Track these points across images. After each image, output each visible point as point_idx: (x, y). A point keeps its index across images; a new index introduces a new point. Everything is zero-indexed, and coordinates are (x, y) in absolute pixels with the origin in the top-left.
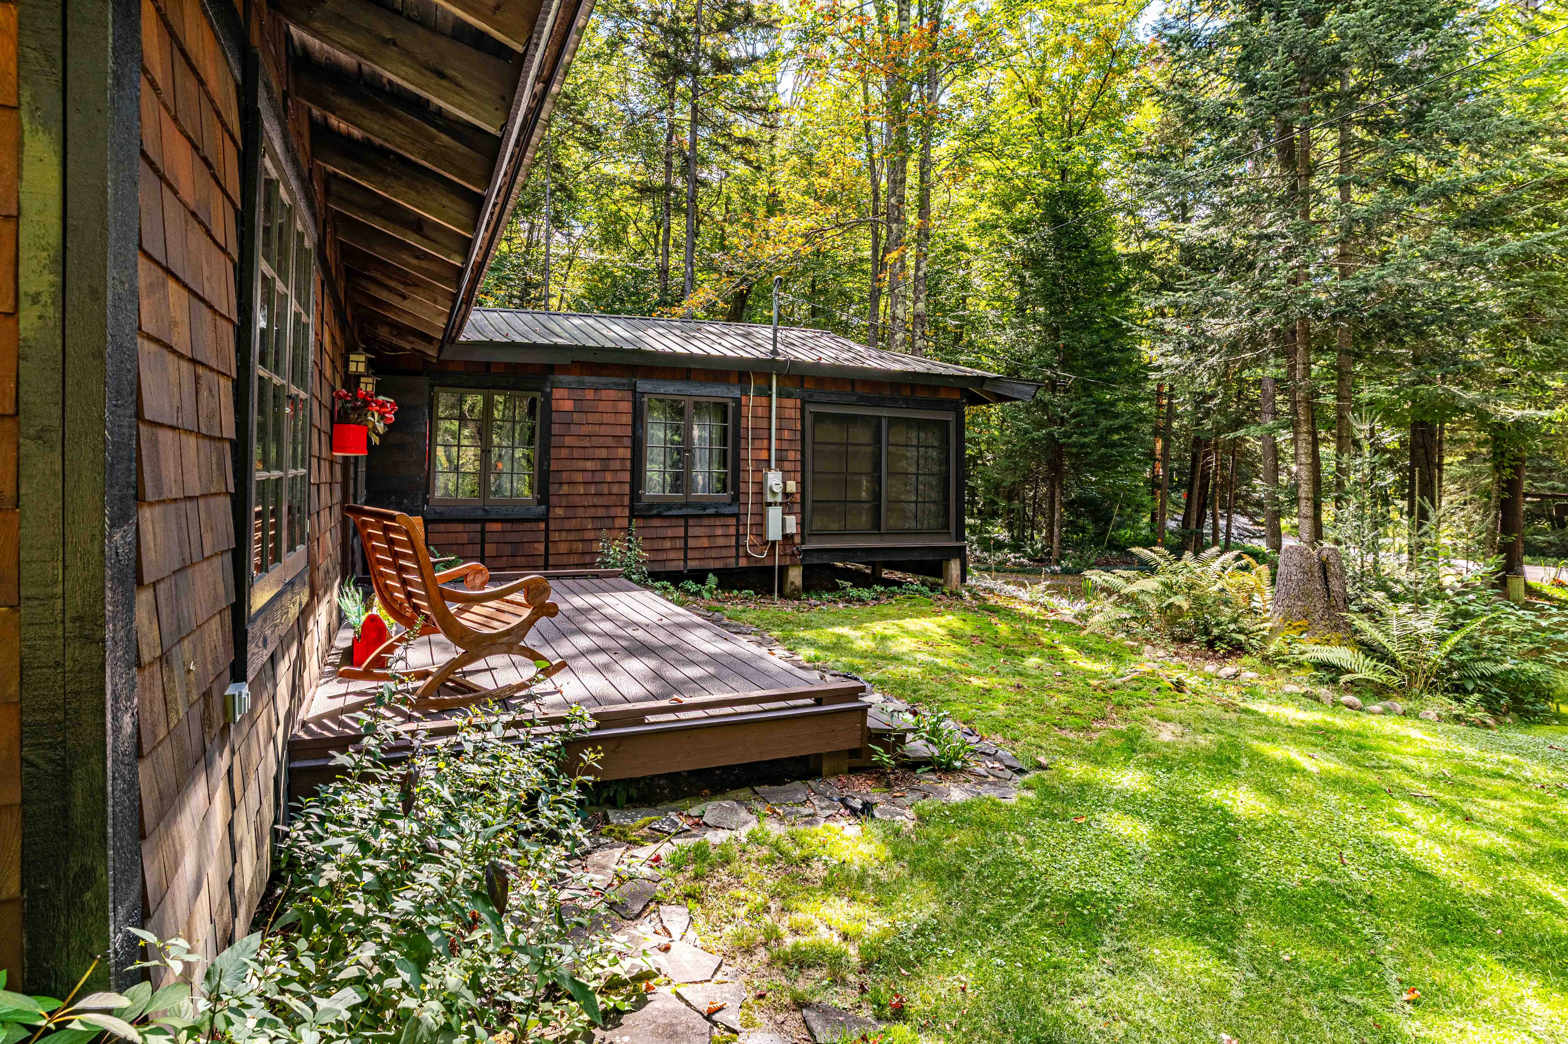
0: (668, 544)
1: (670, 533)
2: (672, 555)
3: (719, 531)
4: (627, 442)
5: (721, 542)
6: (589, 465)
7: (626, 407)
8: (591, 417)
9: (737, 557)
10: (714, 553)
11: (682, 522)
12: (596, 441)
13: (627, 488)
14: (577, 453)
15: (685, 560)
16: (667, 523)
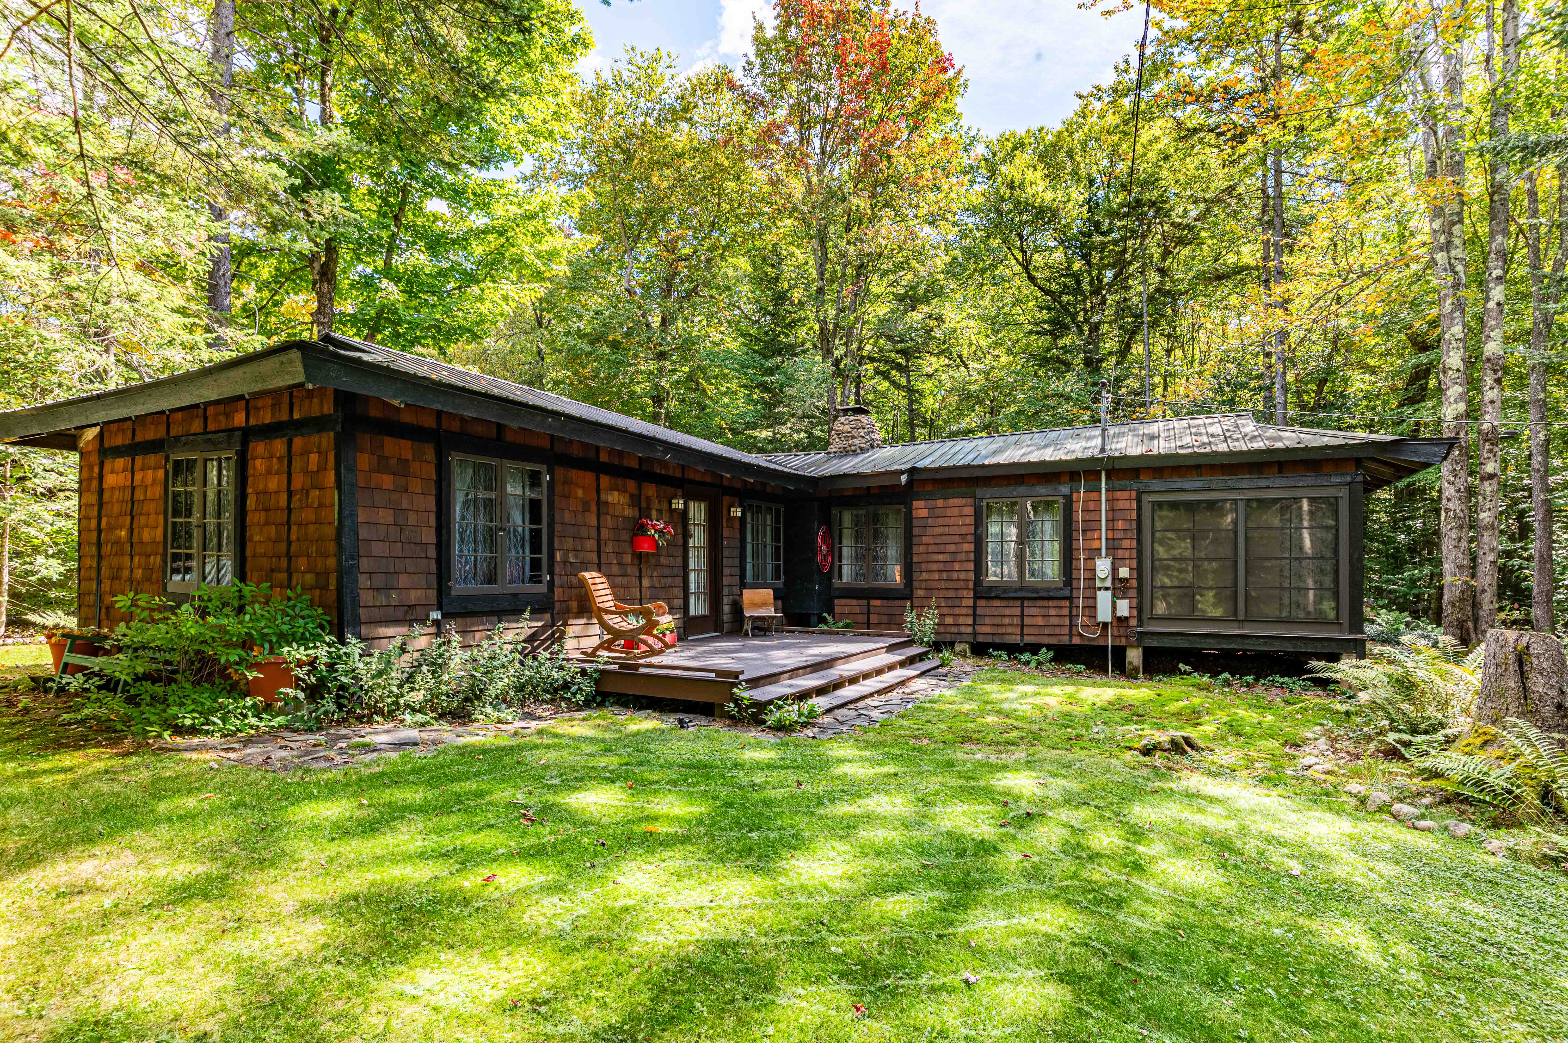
0: (1006, 621)
1: (1008, 612)
2: (1010, 630)
3: (1053, 612)
4: (971, 538)
5: (1054, 621)
6: (941, 557)
7: (969, 510)
8: (942, 521)
9: (1071, 635)
10: (1048, 631)
11: (1018, 603)
12: (947, 539)
13: (971, 575)
14: (931, 549)
15: (1022, 634)
16: (1004, 603)
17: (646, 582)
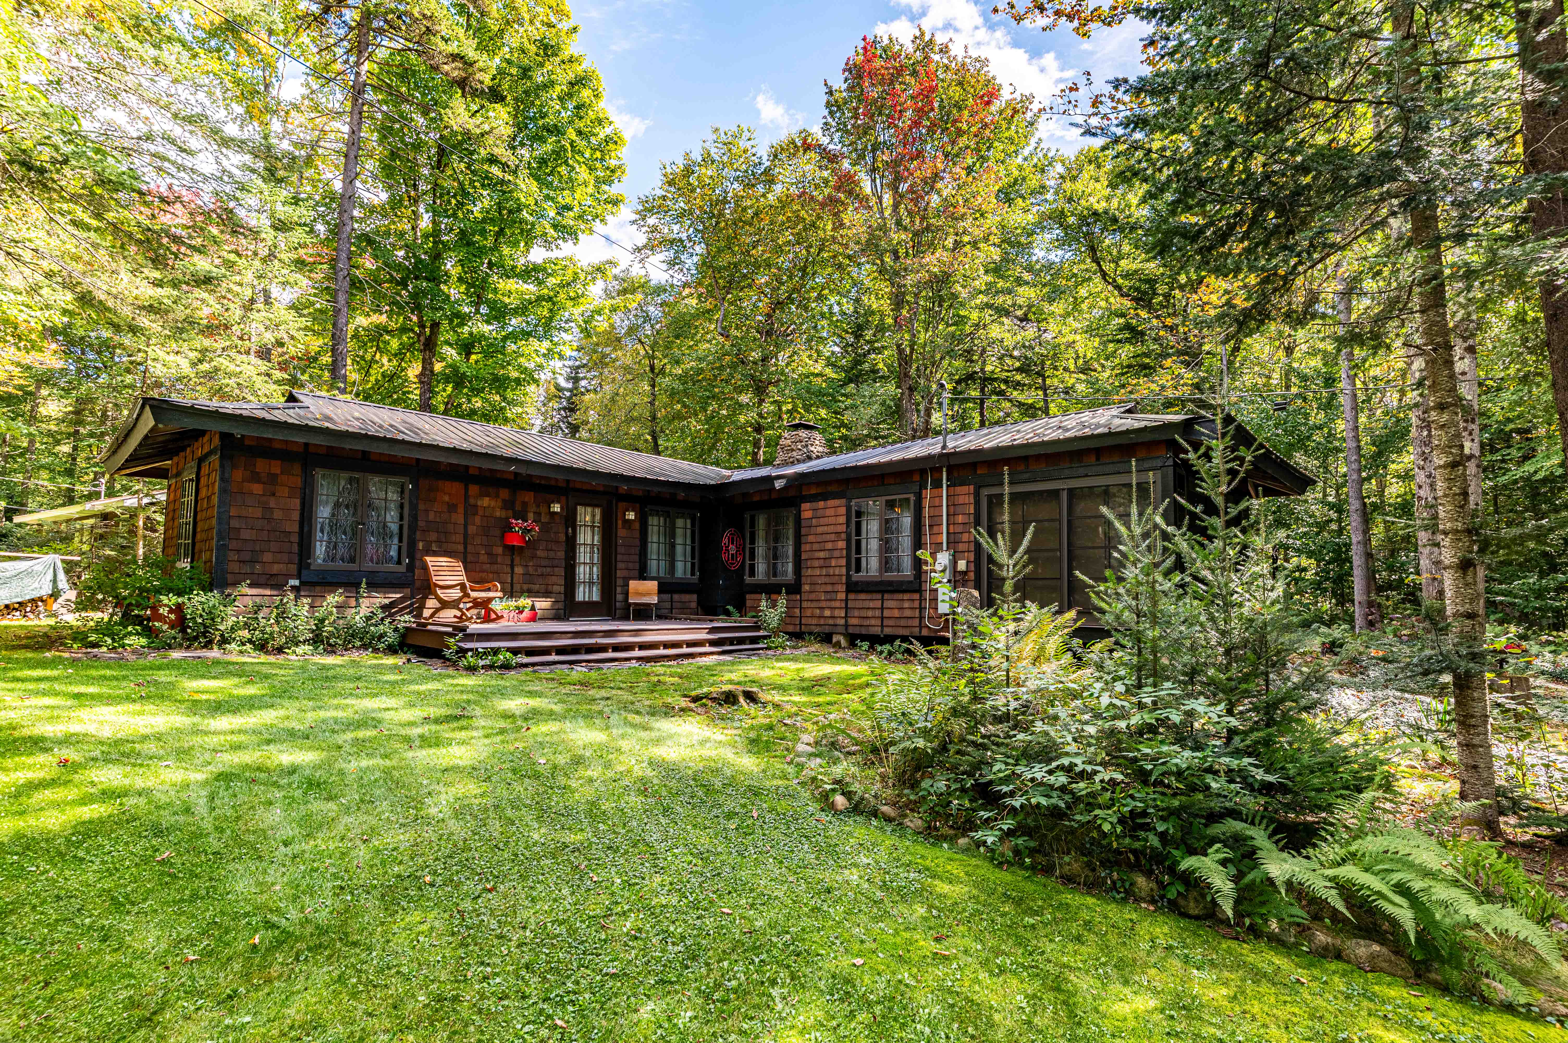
0: (870, 613)
1: (871, 605)
2: (873, 622)
3: (906, 605)
4: (844, 536)
5: (908, 613)
6: (822, 555)
7: (843, 510)
8: (823, 521)
9: (921, 627)
10: (903, 622)
11: (879, 596)
12: (828, 537)
13: (844, 570)
14: (816, 547)
15: (882, 626)
16: (869, 596)
17: (519, 570)
